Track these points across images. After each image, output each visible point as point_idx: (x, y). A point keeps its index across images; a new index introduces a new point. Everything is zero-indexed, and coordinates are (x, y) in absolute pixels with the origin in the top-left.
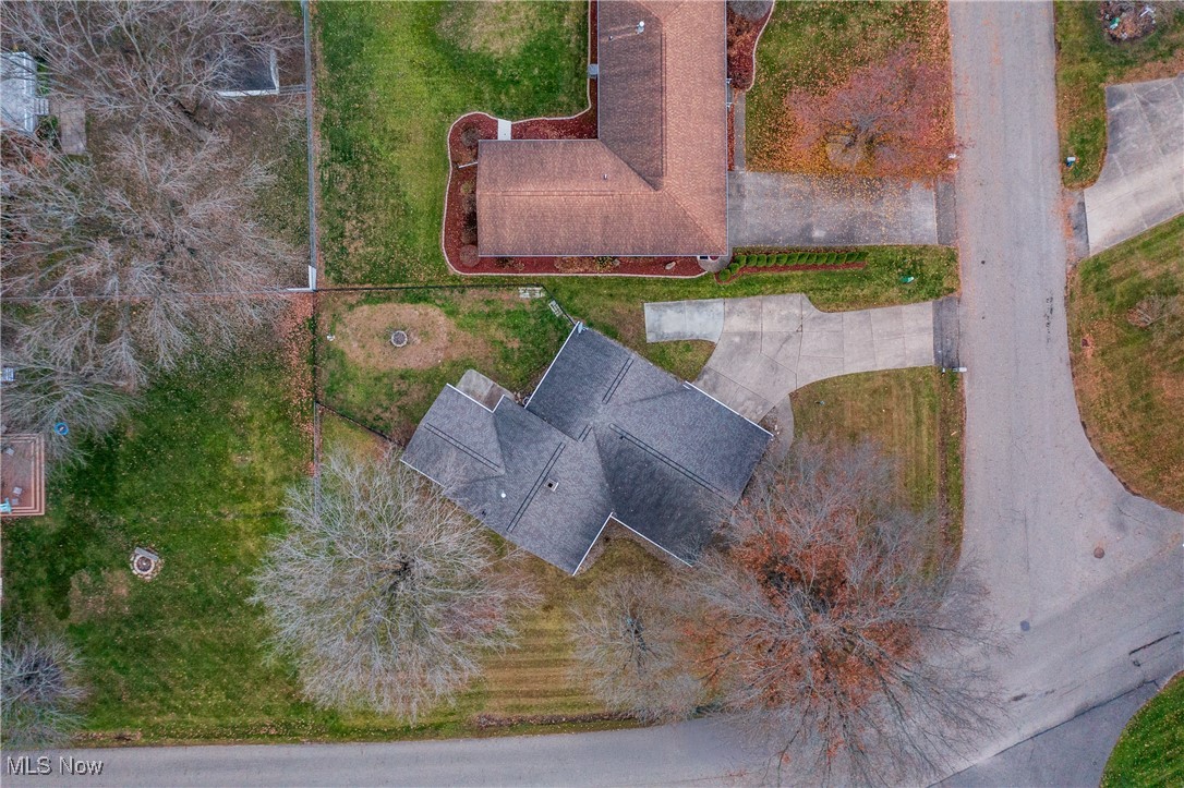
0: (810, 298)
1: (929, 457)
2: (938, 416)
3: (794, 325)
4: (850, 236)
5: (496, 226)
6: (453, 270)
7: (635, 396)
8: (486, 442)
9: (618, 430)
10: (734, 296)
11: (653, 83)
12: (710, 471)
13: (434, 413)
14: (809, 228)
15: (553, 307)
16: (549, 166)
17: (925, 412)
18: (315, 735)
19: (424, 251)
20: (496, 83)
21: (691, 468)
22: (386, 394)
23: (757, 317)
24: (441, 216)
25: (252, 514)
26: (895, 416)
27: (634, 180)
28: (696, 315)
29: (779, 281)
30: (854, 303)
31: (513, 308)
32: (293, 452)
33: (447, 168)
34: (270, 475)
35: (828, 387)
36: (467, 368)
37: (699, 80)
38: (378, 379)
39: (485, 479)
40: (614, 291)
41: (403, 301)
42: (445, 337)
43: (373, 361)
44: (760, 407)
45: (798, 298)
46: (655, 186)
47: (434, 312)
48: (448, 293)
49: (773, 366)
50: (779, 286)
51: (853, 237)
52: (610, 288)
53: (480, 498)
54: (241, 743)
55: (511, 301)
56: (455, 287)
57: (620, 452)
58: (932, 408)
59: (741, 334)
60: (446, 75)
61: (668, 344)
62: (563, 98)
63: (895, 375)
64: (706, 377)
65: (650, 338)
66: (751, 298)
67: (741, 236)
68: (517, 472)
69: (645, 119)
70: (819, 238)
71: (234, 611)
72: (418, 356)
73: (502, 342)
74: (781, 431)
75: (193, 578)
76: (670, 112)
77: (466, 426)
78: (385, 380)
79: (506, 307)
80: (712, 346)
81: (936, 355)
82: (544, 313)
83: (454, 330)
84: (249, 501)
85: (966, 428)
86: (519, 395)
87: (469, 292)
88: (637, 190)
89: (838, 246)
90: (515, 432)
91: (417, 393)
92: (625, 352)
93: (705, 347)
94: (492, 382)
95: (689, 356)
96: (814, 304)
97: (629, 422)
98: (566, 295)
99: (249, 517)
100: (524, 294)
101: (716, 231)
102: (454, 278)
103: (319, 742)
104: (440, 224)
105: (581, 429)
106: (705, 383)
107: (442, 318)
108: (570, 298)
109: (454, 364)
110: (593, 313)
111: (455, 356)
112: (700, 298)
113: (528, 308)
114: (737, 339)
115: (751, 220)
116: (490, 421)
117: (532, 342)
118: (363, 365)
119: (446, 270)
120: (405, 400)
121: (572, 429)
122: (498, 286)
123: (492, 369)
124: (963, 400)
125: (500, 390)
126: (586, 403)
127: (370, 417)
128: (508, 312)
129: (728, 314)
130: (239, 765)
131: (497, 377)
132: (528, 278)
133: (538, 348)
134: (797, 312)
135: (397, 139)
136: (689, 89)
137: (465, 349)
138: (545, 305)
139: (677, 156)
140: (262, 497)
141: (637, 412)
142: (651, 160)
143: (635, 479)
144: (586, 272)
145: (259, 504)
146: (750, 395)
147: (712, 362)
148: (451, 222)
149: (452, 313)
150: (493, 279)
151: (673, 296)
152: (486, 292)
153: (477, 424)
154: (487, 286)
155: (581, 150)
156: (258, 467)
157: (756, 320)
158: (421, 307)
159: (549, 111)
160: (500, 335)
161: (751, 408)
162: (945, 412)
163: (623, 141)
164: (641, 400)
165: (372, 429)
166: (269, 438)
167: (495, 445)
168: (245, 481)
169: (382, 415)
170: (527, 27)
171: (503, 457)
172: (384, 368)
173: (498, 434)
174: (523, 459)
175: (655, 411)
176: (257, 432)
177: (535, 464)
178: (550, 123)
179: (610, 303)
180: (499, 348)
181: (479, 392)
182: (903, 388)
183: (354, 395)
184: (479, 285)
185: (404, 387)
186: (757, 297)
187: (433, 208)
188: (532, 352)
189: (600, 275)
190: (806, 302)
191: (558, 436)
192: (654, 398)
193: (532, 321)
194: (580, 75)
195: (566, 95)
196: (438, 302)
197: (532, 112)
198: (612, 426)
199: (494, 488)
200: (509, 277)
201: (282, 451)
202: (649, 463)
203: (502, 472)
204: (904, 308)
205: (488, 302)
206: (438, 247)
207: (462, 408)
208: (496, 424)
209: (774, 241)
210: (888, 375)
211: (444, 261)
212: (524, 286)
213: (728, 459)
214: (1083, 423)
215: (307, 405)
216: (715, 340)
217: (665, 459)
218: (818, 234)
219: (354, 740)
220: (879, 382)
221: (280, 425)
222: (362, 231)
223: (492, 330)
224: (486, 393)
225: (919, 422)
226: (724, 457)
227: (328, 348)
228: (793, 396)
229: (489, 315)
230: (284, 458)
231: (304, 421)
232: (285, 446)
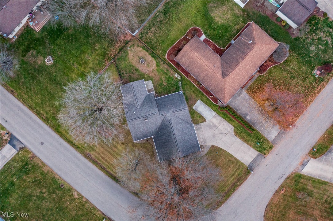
0: (234, 129)
1: (229, 184)
2: (238, 177)
3: (226, 132)
4: (254, 124)
5: (183, 56)
6: (166, 57)
7: (180, 117)
8: (141, 99)
9: (170, 121)
10: (219, 115)
11: (242, 56)
12: (181, 146)
13: (136, 83)
14: (247, 114)
15: (180, 83)
16: (205, 54)
17: (237, 174)
18: (52, 127)
19: (164, 48)
20: (210, 26)
21: (178, 142)
22: (129, 70)
23: (220, 123)
24: (174, 44)
25: (80, 70)
26: (230, 169)
27: (220, 72)
28: (208, 111)
29: (231, 120)
30: (243, 139)
31: (171, 76)
32: (100, 65)
33: (184, 35)
34: (91, 65)
35: (221, 151)
36: (151, 80)
37: (252, 63)
38: (130, 66)
39: (134, 106)
40: (195, 91)
41: (150, 54)
42: (152, 69)
43: (133, 61)
44: (203, 142)
45: (232, 127)
46: (223, 78)
47: (154, 62)
48: (161, 61)
49: (214, 137)
50: (230, 121)
51: (255, 124)
52: (195, 90)
53: (129, 109)
54: (35, 114)
55: (172, 74)
56: (163, 61)
57: (166, 125)
58: (239, 174)
59: (213, 124)
60: (201, 16)
61: (197, 112)
62: (221, 42)
63: (237, 161)
64: (198, 126)
65: (194, 108)
66: (222, 118)
67: (232, 104)
68: (142, 110)
69: (234, 62)
70: (247, 119)
71: (58, 86)
72: (143, 68)
73: (163, 81)
74: (203, 151)
75: (56, 72)
76: (240, 65)
77: (140, 91)
78: (132, 67)
79: (170, 74)
80: (205, 121)
81: (250, 164)
82: (177, 83)
83: (155, 70)
84: (82, 67)
85: (242, 185)
86: (156, 95)
87: (165, 65)
88: (219, 75)
89: (250, 124)
90: (149, 102)
91: (136, 76)
92: (186, 106)
93: (204, 120)
94: (153, 87)
95: (198, 118)
96: (234, 131)
97: (174, 121)
98: (184, 83)
99: (79, 70)
100: (176, 75)
101: (228, 98)
102: (165, 59)
103: (52, 129)
104: (172, 45)
105: (163, 113)
106: (197, 127)
107: (155, 65)
108: (185, 85)
109: (149, 77)
110: (187, 92)
111: (150, 75)
112: (212, 109)
113: (174, 79)
114: (211, 124)
115: (237, 102)
116: (146, 95)
117: (169, 87)
118: (130, 60)
119: (165, 56)
120: (132, 75)
121: (161, 112)
122: (172, 69)
123: (156, 85)
124: (246, 179)
125: (153, 90)
126: (169, 109)
127: (122, 72)
128: (169, 76)
129: (214, 117)
130: (31, 119)
131: (155, 87)
132: (180, 73)
133: (169, 89)
134: (229, 130)
135: (179, 20)
136: (249, 64)
137: (154, 75)
138: (178, 81)
139: (234, 75)
140: (85, 68)
141: (177, 120)
142: (227, 71)
143: (164, 134)
144: (193, 82)
145: (83, 69)
146: (204, 138)
147: (202, 124)
148: (175, 47)
149: (158, 66)
150: (173, 66)
151: (206, 104)
152: (169, 67)
153: (142, 93)
154: (170, 67)
155: (215, 56)
156: (90, 62)
157: (219, 124)
158: (153, 59)
159: (215, 42)
160: (163, 79)
161: (202, 141)
162: (241, 178)
163: (225, 62)
164: (180, 119)
165: (120, 75)
166: (97, 58)
167: (142, 101)
168: (84, 62)
169: (124, 74)
170: (227, 20)
171: (142, 105)
172: (134, 64)
173: (145, 99)
174: (145, 109)
175: (181, 123)
176: (96, 54)
177: (147, 112)
178: (214, 45)
179: (192, 93)
180: (161, 82)
181: (149, 87)
182: (237, 165)
183: (123, 65)
184: (169, 65)
185: (134, 72)
186: (224, 119)
187: (174, 41)
188: (167, 89)
189: (195, 85)
190: (233, 129)
191: (157, 110)
192: (184, 121)
193: (173, 82)
194: (229, 40)
195: (222, 42)
196: (157, 61)
197: (211, 39)
198: (170, 119)
199: (134, 109)
200: (176, 69)
201: (98, 63)
202: (170, 133)
203: (139, 107)
204: (252, 149)
205: (167, 70)
206: (167, 50)
207: (142, 87)
208: (146, 96)
209: (238, 111)
210: (236, 160)
211: (166, 54)
212: (178, 74)
213: (187, 147)
214: (267, 206)
215: (111, 58)
216: (207, 120)
217: (174, 135)
218: (248, 117)
219: (59, 135)
220: (233, 159)
221: (102, 57)
222: (155, 32)
223: (163, 77)
224: (150, 88)
225: (233, 175)
226: (187, 146)
227: (126, 50)
228: (212, 146)
229: (165, 73)
230: (97, 64)
231: (108, 61)
232: (99, 62)
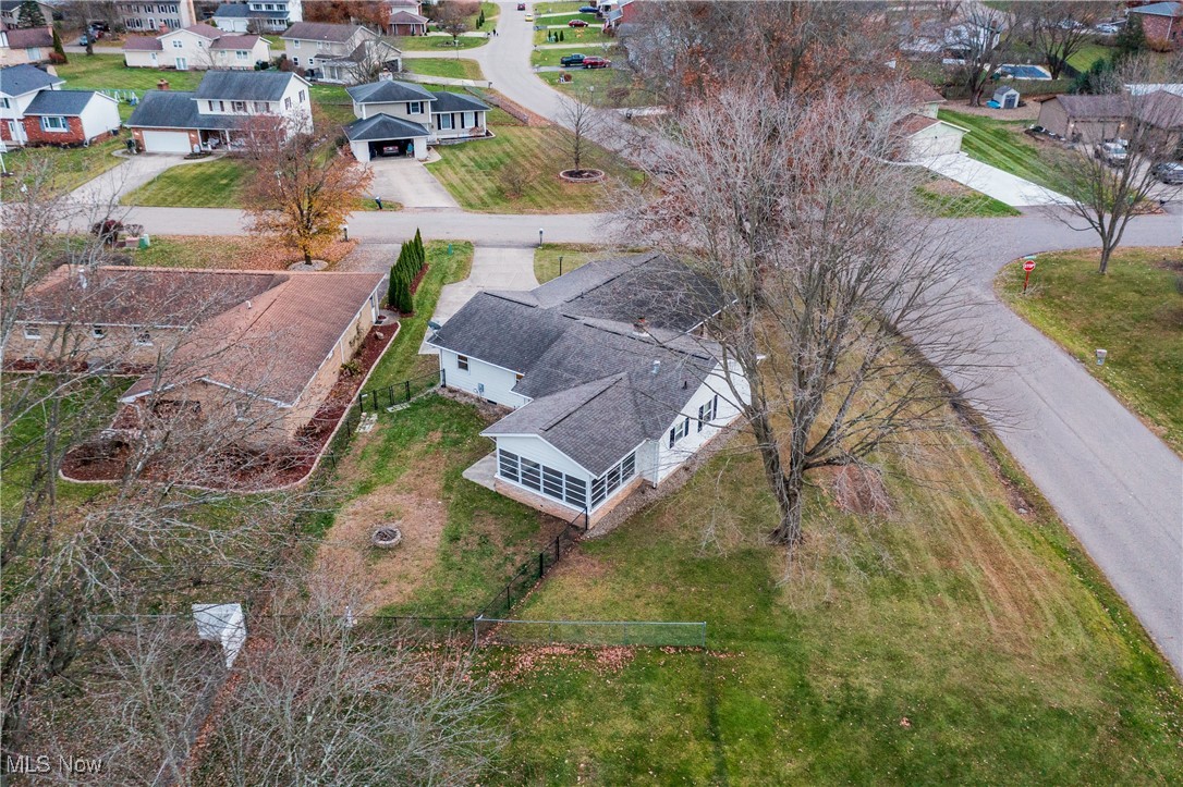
0: (450, 283)
15: (395, 409)
22: (480, 559)
29: (426, 292)
34: (627, 725)
36: (459, 477)
39: (633, 392)
40: (394, 369)
42: (403, 498)
45: (448, 287)
47: (358, 505)
50: (431, 294)
52: (389, 371)
53: (662, 396)
55: (372, 439)
56: (325, 484)
68: (623, 361)
72: (424, 524)
73: (430, 446)
78: (455, 559)
79: (379, 443)
81: (525, 247)
82: (400, 413)
83: (394, 488)
87: (340, 472)
96: (456, 282)
98: (384, 400)
100: (367, 428)
102: (311, 483)
105: (567, 320)
107: (370, 499)
109: (448, 488)
111: (436, 486)
113: (388, 426)
117: (439, 422)
119: (293, 490)
122: (344, 449)
123: (468, 455)
128: (387, 440)
133: (449, 419)
149: (366, 489)
151: (418, 337)
152: (346, 460)
165: (541, 574)
169: (519, 565)
171: (600, 378)
172: (432, 561)
173: (566, 388)
174: (605, 357)
177: (612, 345)
184: (333, 463)
188: (452, 423)
189: (368, 376)
190: (453, 285)
193: (409, 423)
196: (341, 500)
199: (647, 382)
201: (571, 703)
203: (622, 374)
204: (477, 255)
208: (551, 393)
211: (278, 493)
220: (545, 263)
